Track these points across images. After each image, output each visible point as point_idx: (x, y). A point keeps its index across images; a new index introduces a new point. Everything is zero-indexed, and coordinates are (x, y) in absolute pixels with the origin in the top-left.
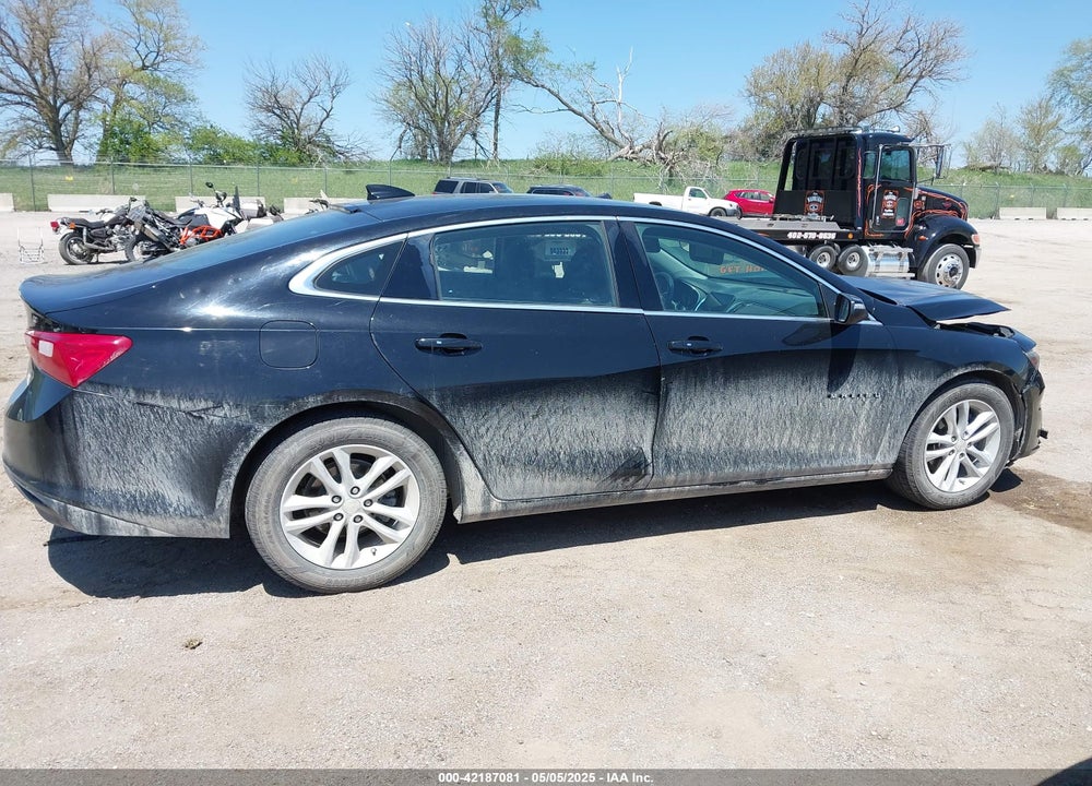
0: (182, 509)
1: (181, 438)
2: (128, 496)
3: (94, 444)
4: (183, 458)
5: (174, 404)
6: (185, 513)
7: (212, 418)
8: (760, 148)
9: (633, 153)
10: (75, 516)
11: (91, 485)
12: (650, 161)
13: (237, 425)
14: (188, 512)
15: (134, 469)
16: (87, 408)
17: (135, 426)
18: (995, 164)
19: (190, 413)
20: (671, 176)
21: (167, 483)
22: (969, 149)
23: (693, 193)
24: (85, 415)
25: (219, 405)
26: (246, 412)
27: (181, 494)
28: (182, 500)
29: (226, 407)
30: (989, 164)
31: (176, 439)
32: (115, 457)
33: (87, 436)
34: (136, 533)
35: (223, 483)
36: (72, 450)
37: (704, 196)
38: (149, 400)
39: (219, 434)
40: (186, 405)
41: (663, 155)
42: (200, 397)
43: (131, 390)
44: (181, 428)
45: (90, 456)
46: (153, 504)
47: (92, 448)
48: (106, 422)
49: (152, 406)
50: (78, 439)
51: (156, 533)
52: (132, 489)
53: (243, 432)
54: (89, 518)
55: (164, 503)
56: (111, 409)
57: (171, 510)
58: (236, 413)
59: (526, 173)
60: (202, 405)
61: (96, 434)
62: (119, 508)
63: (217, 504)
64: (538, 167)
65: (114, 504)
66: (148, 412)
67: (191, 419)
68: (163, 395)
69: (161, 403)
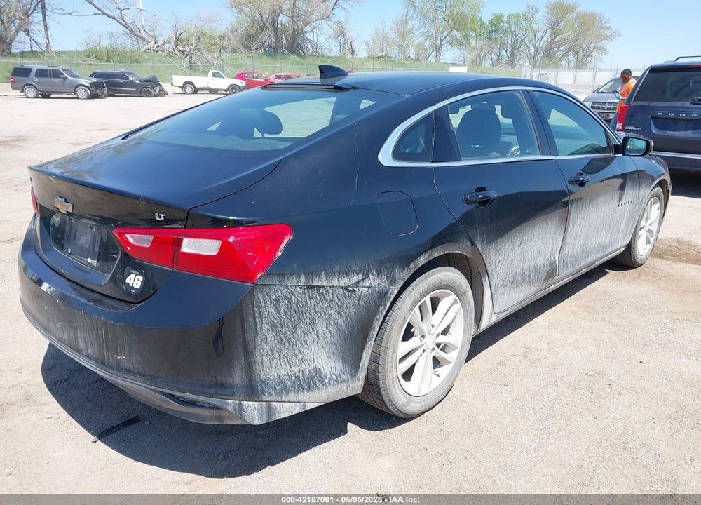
0: (334, 378)
1: (339, 313)
2: (293, 378)
3: (270, 335)
4: (339, 330)
5: (335, 283)
6: (337, 381)
7: (362, 289)
8: (245, 44)
9: (158, 46)
10: (249, 411)
11: (263, 376)
12: (172, 53)
13: (379, 292)
14: (339, 379)
15: (300, 351)
16: (265, 302)
17: (304, 309)
18: (384, 54)
19: (346, 289)
20: (190, 63)
21: (324, 357)
22: (367, 45)
23: (214, 75)
24: (263, 309)
25: (367, 277)
26: (384, 278)
27: (333, 364)
28: (334, 370)
29: (371, 277)
30: (380, 55)
31: (335, 315)
32: (287, 344)
33: (265, 329)
34: (297, 411)
35: (367, 345)
36: (251, 346)
37: (222, 77)
38: (316, 283)
39: (366, 302)
40: (344, 281)
41: (181, 49)
42: (354, 271)
43: (302, 276)
44: (339, 304)
45: (266, 348)
46: (312, 380)
47: (268, 340)
48: (282, 311)
49: (319, 287)
50: (256, 335)
51: (310, 406)
52: (296, 370)
53: (383, 295)
54: (260, 410)
55: (321, 376)
56: (286, 297)
57: (327, 381)
58: (378, 281)
59: (80, 61)
60: (355, 279)
61: (273, 326)
62: (288, 392)
63: (361, 365)
64: (88, 56)
65: (283, 388)
66: (316, 294)
67: (347, 293)
68: (327, 275)
69: (326, 284)
